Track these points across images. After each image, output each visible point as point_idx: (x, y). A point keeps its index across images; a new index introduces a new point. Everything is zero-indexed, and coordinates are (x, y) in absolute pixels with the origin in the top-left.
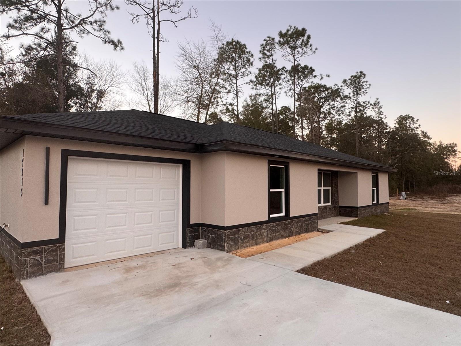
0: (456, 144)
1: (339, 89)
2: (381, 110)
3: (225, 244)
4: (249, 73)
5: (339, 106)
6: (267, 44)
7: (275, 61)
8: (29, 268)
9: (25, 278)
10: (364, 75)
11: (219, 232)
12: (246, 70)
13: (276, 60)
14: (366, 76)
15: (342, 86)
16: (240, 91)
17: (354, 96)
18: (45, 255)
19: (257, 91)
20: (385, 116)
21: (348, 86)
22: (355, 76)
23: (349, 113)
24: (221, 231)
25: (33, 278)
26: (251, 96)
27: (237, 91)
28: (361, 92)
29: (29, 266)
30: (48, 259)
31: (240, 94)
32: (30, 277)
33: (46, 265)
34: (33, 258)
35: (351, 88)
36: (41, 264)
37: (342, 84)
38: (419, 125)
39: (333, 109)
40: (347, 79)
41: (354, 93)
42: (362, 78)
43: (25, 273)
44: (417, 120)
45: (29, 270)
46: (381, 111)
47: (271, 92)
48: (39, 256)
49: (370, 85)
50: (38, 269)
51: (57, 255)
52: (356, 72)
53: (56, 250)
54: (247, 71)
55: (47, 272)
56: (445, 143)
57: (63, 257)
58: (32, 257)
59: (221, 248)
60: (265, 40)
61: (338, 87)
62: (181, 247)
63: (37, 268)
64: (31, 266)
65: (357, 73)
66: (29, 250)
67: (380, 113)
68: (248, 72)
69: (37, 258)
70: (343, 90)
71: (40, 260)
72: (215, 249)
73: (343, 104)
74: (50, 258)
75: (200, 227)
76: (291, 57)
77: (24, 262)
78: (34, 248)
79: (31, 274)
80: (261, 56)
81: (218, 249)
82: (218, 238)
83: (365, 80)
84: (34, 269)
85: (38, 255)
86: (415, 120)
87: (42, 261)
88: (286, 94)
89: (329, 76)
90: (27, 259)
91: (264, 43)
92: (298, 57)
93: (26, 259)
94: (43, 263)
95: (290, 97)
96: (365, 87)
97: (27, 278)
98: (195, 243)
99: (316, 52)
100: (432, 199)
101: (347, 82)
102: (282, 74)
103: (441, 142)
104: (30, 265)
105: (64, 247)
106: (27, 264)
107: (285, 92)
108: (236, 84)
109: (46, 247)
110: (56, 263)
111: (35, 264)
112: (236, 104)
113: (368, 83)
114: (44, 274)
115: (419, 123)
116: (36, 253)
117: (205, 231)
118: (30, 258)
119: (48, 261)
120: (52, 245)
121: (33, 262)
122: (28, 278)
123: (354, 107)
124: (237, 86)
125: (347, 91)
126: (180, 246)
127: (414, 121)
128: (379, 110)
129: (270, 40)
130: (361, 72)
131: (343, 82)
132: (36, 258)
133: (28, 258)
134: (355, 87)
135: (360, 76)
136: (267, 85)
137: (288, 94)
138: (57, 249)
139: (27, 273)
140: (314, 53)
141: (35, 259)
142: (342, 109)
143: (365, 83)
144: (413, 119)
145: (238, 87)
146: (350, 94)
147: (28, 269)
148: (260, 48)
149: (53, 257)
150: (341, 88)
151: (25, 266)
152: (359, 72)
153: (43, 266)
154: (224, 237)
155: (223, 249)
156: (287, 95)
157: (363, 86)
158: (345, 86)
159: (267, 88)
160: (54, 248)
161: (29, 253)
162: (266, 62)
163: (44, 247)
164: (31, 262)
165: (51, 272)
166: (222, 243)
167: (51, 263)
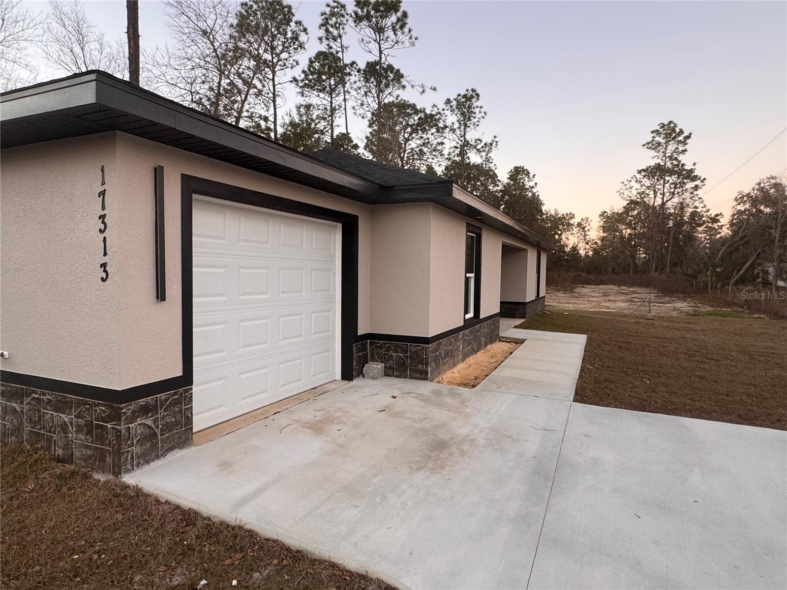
0: (573, 215)
1: (439, 113)
2: (489, 155)
3: (427, 367)
4: (295, 64)
5: (435, 142)
6: (333, 14)
7: (346, 48)
8: (136, 447)
9: (128, 470)
10: (478, 95)
11: (413, 347)
12: (290, 57)
13: (349, 47)
14: (480, 98)
15: (443, 110)
16: (279, 96)
17: (459, 128)
18: (161, 413)
19: (304, 98)
20: (495, 165)
21: (452, 111)
22: (465, 96)
23: (449, 155)
24: (419, 346)
25: (143, 468)
26: (298, 108)
27: (274, 94)
28: (470, 124)
29: (135, 443)
30: (167, 423)
31: (279, 101)
32: (138, 466)
33: (164, 434)
34: (142, 424)
35: (456, 115)
36: (155, 434)
37: (444, 106)
38: (536, 184)
39: (426, 147)
40: (452, 99)
41: (460, 124)
42: (474, 100)
43: (129, 457)
44: (534, 176)
45: (136, 450)
46: (490, 157)
47: (330, 105)
48: (151, 417)
49: (485, 113)
50: (151, 445)
51: (180, 412)
52: (466, 89)
53: (177, 402)
54: (291, 59)
55: (166, 451)
56: (562, 211)
57: (190, 415)
58: (139, 421)
59: (418, 376)
60: (328, 5)
61: (438, 109)
62: (340, 379)
63: (149, 444)
64: (139, 440)
65: (467, 91)
66: (133, 406)
67: (488, 160)
68: (294, 61)
69: (149, 422)
70: (446, 116)
71: (153, 426)
72: (406, 378)
73: (439, 140)
74: (169, 420)
75: (369, 341)
76: (374, 46)
77: (127, 433)
78: (142, 401)
79: (139, 458)
80: (322, 33)
81: (412, 378)
82: (411, 358)
83: (478, 104)
84: (144, 447)
85: (150, 415)
86: (531, 175)
87: (157, 427)
88: (354, 111)
89: (435, 89)
90: (131, 426)
91: (328, 10)
92: (387, 47)
93: (129, 427)
94: (158, 432)
95: (360, 117)
96: (478, 115)
97: (133, 469)
98: (364, 369)
99: (416, 44)
100: (559, 291)
101: (452, 104)
102: (350, 74)
103: (556, 211)
104: (138, 438)
105: (192, 393)
106: (133, 438)
107: (353, 108)
108: (273, 80)
109: (162, 396)
110: (181, 429)
111: (146, 436)
112: (272, 119)
113: (482, 110)
114: (162, 455)
115: (535, 180)
116: (145, 410)
117: (381, 347)
118: (136, 423)
119: (168, 427)
120: (172, 392)
121: (142, 432)
122: (135, 468)
123: (458, 145)
124: (274, 85)
125: (451, 119)
126: (338, 375)
127: (529, 176)
128: (487, 155)
129: (337, 7)
130: (473, 90)
131: (446, 103)
132: (147, 423)
133: (131, 423)
134: (463, 114)
135: (472, 97)
136: (323, 90)
137: (358, 112)
138: (181, 398)
139: (132, 457)
140: (413, 45)
141: (145, 424)
142: (439, 148)
143: (479, 109)
144: (528, 174)
145: (276, 87)
146: (453, 123)
147: (134, 448)
148: (320, 20)
149: (175, 417)
150: (442, 112)
151: (129, 442)
152: (470, 89)
153: (159, 437)
154: (426, 355)
155: (423, 376)
156: (355, 113)
157: (475, 113)
158: (448, 110)
159: (322, 95)
160: (176, 397)
161: (134, 412)
162: (331, 48)
163: (159, 396)
164: (138, 432)
165: (172, 449)
166: (420, 366)
167: (172, 430)
